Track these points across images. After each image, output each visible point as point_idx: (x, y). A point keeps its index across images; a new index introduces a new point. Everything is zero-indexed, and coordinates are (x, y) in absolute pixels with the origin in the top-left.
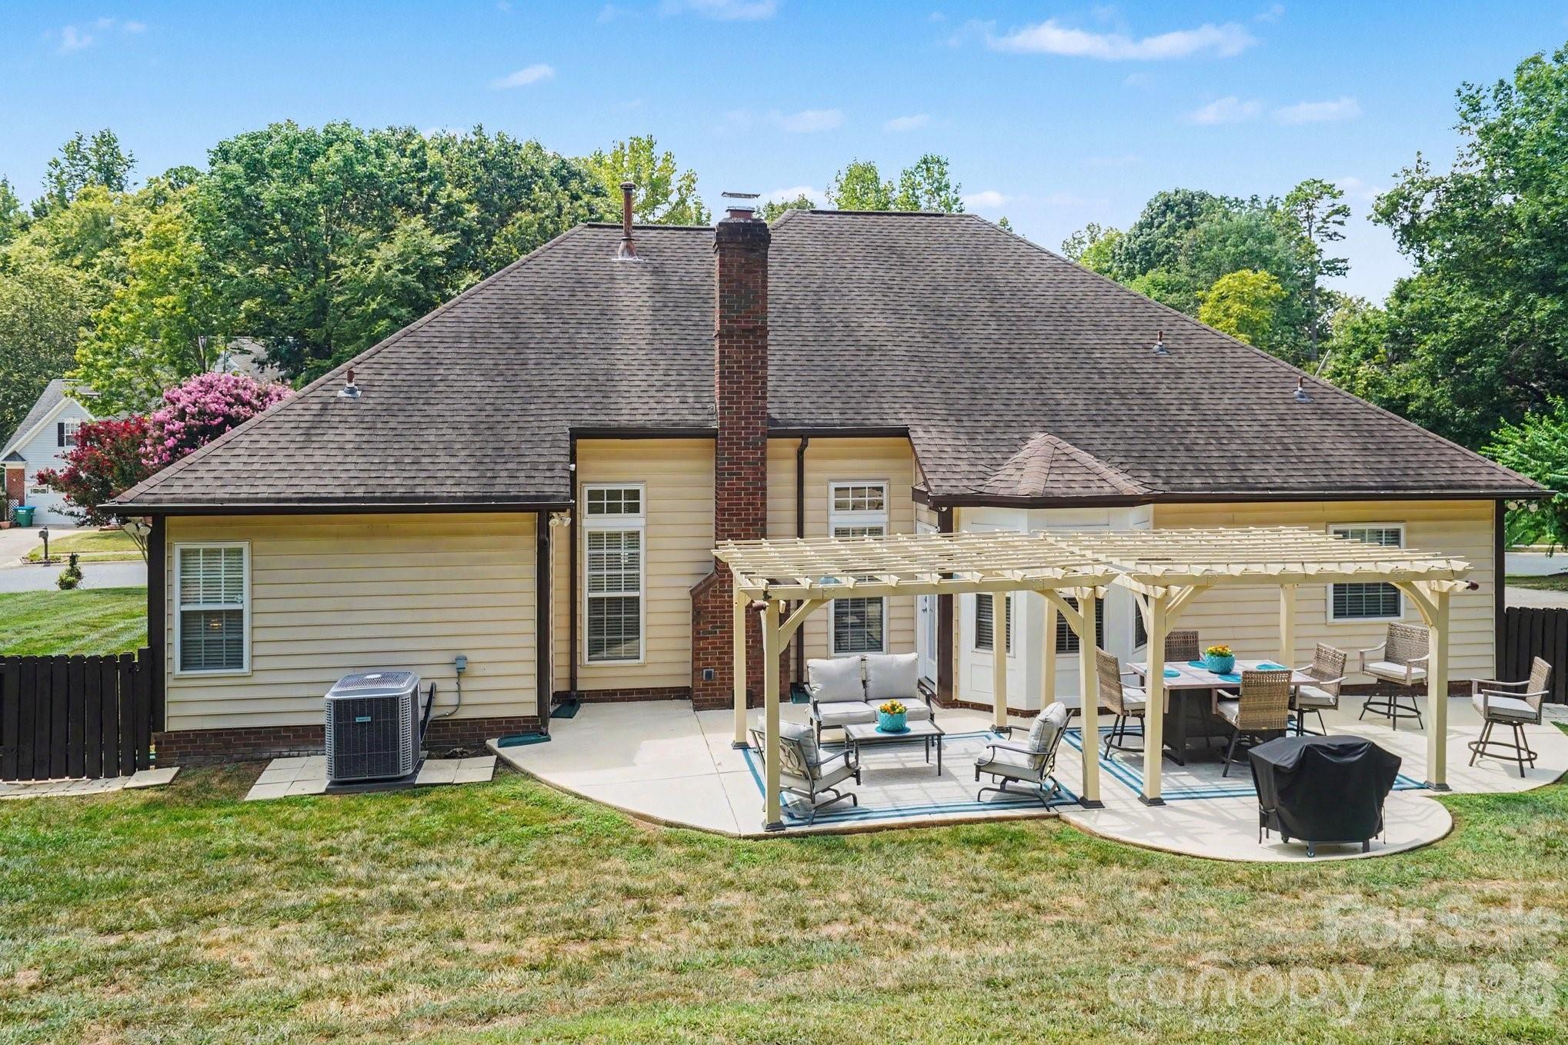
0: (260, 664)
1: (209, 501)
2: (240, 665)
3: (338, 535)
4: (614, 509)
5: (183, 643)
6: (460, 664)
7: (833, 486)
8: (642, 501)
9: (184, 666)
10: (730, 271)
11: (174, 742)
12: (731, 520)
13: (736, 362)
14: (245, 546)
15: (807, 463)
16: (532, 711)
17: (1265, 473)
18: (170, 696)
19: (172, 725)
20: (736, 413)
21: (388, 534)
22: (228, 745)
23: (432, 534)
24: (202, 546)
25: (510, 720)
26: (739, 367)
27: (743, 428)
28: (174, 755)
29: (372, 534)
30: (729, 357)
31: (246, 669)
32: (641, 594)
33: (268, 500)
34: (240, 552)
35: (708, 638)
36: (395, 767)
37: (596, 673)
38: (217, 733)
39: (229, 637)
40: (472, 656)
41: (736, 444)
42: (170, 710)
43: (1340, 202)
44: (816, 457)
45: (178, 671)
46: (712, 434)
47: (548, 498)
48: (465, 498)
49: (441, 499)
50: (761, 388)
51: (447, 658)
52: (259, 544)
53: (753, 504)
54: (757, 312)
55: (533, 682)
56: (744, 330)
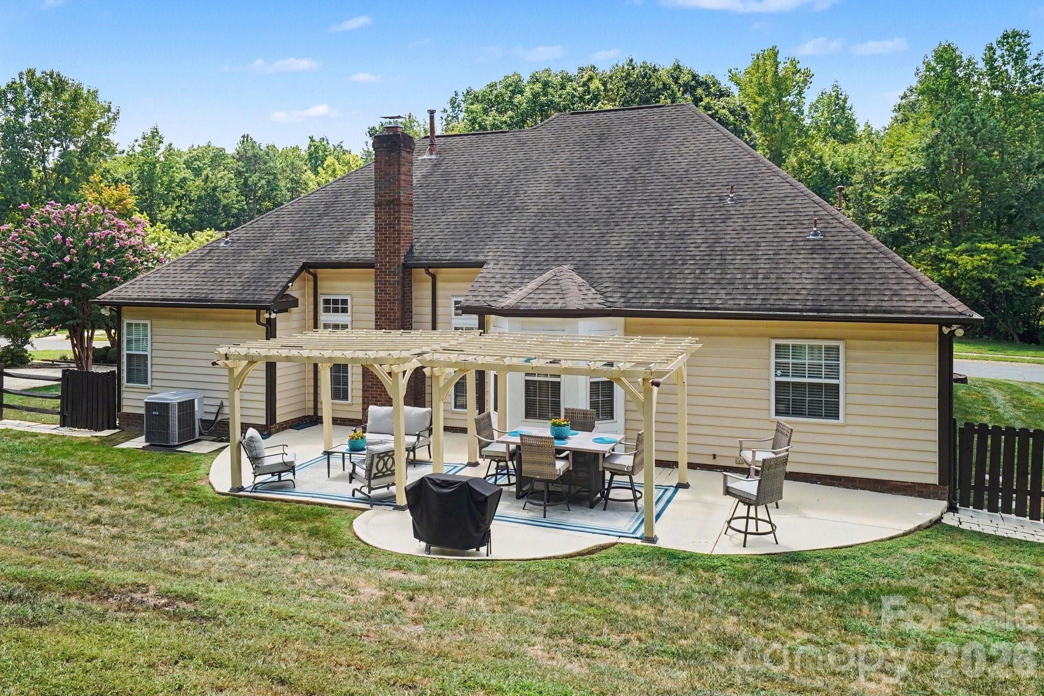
0: (155, 383)
1: (129, 299)
2: (147, 383)
3: (184, 319)
4: (336, 310)
5: (127, 369)
7: (454, 299)
8: (349, 306)
9: (128, 381)
10: (380, 165)
12: (381, 319)
13: (383, 221)
14: (148, 322)
15: (439, 284)
16: (264, 422)
18: (123, 395)
19: (125, 410)
20: (384, 253)
24: (133, 322)
26: (385, 224)
27: (388, 262)
28: (125, 424)
29: (195, 319)
30: (380, 218)
31: (149, 385)
33: (149, 299)
34: (147, 325)
35: (369, 391)
36: (167, 440)
38: (140, 416)
39: (143, 368)
41: (382, 272)
42: (124, 402)
44: (444, 281)
45: (126, 383)
46: (372, 266)
47: (261, 302)
48: (226, 301)
50: (397, 237)
52: (155, 322)
53: (393, 309)
54: (395, 190)
55: (264, 406)
56: (388, 202)
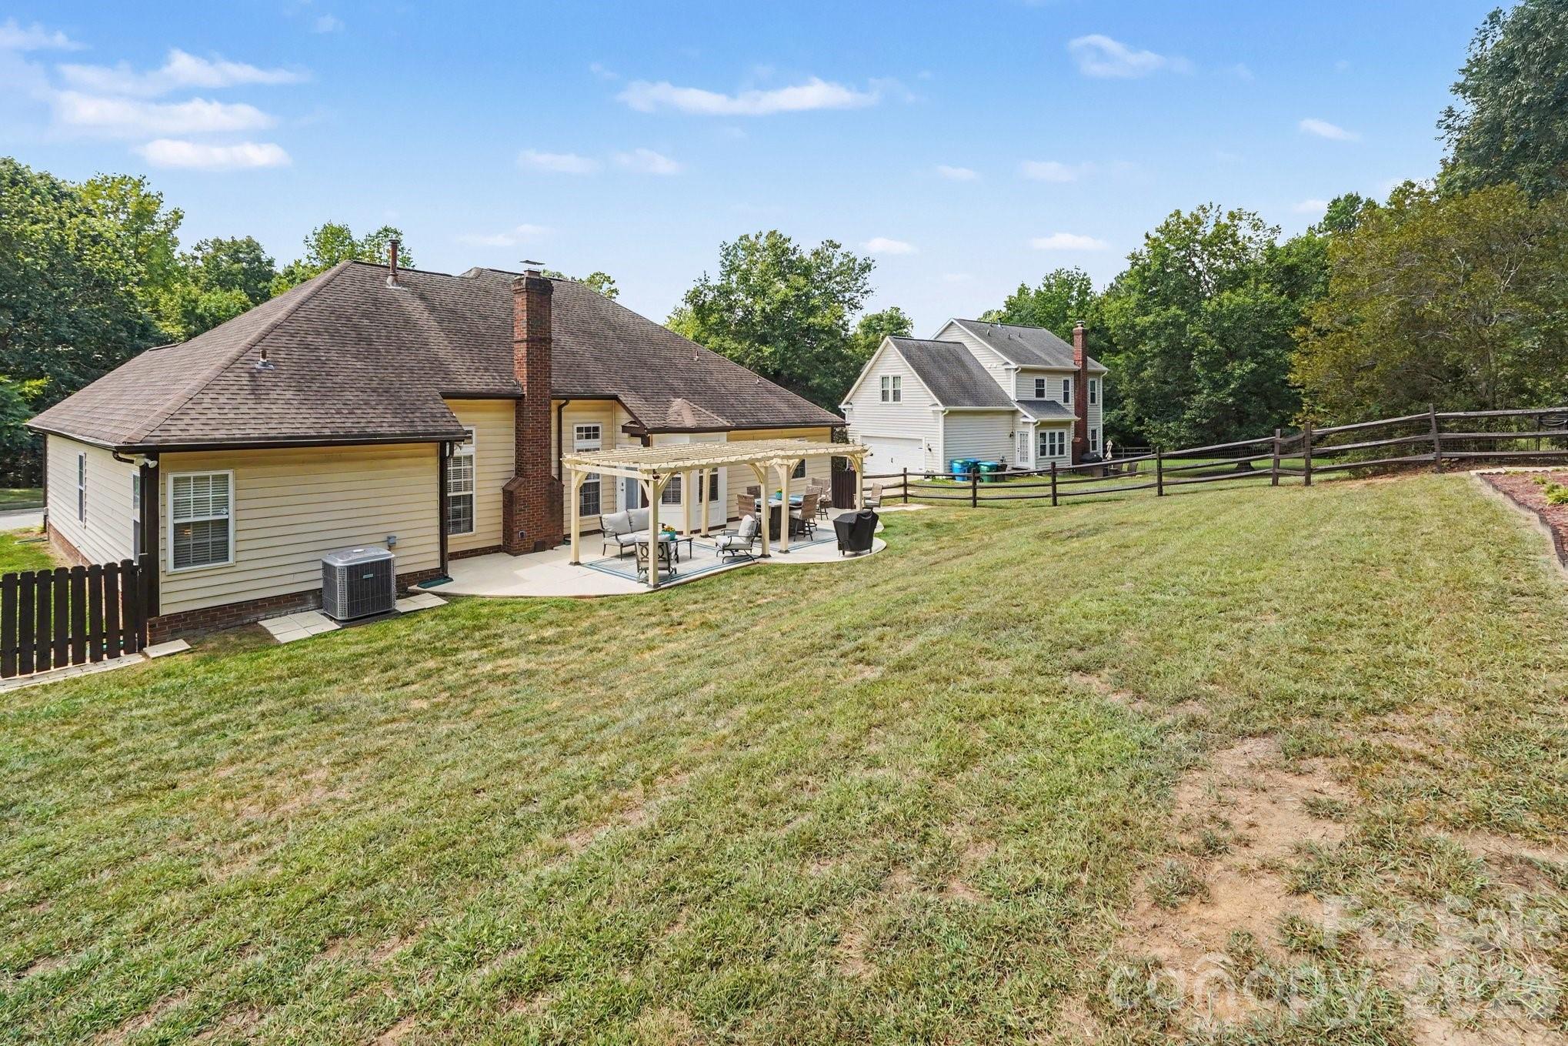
0: (243, 556)
1: (211, 440)
2: (227, 559)
5: (176, 548)
6: (391, 541)
7: (575, 427)
8: (474, 437)
9: (177, 564)
10: (532, 305)
11: (166, 623)
12: (533, 446)
13: (535, 357)
14: (230, 473)
15: (563, 414)
16: (437, 565)
17: (765, 417)
18: (162, 589)
19: (164, 611)
20: (535, 385)
21: (341, 459)
22: (214, 619)
23: (373, 458)
24: (192, 475)
25: (421, 573)
26: (537, 360)
27: (539, 394)
28: (167, 633)
29: (328, 460)
30: (531, 353)
31: (230, 562)
32: (474, 493)
34: (227, 476)
35: (521, 514)
37: (457, 541)
38: (204, 611)
39: (214, 540)
40: (398, 535)
41: (534, 403)
42: (163, 600)
43: (613, 287)
45: (171, 568)
46: (519, 399)
47: (453, 433)
48: (402, 435)
49: (387, 435)
50: (548, 372)
51: (384, 538)
52: (242, 471)
54: (547, 328)
55: (437, 548)
56: (539, 339)
